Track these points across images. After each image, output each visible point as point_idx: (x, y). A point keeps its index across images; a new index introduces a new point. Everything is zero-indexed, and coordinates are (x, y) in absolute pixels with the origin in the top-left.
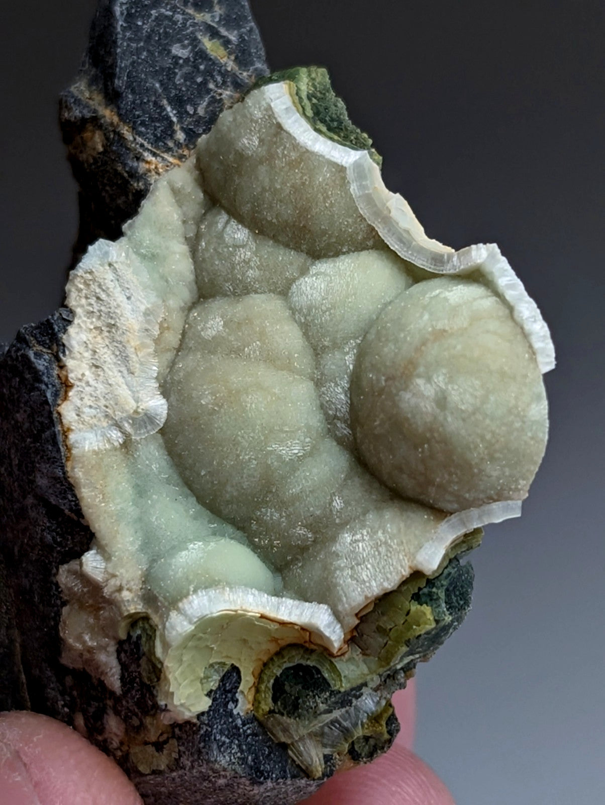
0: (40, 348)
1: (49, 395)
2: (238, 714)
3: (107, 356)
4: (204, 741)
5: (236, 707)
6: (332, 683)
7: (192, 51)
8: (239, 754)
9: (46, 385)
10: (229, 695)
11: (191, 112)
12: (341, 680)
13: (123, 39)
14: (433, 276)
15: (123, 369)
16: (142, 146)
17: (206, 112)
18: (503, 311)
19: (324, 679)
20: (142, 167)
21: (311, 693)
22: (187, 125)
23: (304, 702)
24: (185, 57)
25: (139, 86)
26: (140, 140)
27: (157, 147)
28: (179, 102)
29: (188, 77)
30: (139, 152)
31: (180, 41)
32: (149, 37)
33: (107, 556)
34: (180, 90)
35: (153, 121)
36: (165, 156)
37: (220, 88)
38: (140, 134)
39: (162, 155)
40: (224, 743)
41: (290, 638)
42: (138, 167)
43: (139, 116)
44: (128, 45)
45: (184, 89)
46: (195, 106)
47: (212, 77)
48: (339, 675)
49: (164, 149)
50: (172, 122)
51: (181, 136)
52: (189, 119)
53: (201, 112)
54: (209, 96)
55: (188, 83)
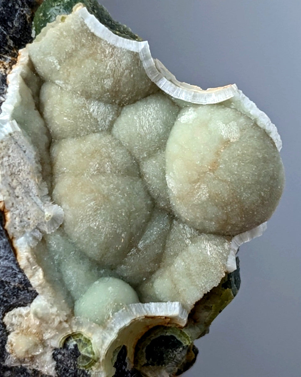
2: (128, 370)
5: (126, 368)
6: (183, 342)
10: (122, 362)
11: (11, 26)
12: (189, 340)
17: (19, 24)
19: (177, 341)
21: (170, 350)
22: (12, 34)
23: (167, 356)
36: (6, 56)
37: (22, 7)
39: (4, 56)
45: (4, 13)
46: (12, 21)
48: (187, 337)
49: (4, 53)
50: (4, 34)
51: (11, 43)
52: (12, 31)
53: (16, 25)
54: (17, 14)
55: (5, 8)
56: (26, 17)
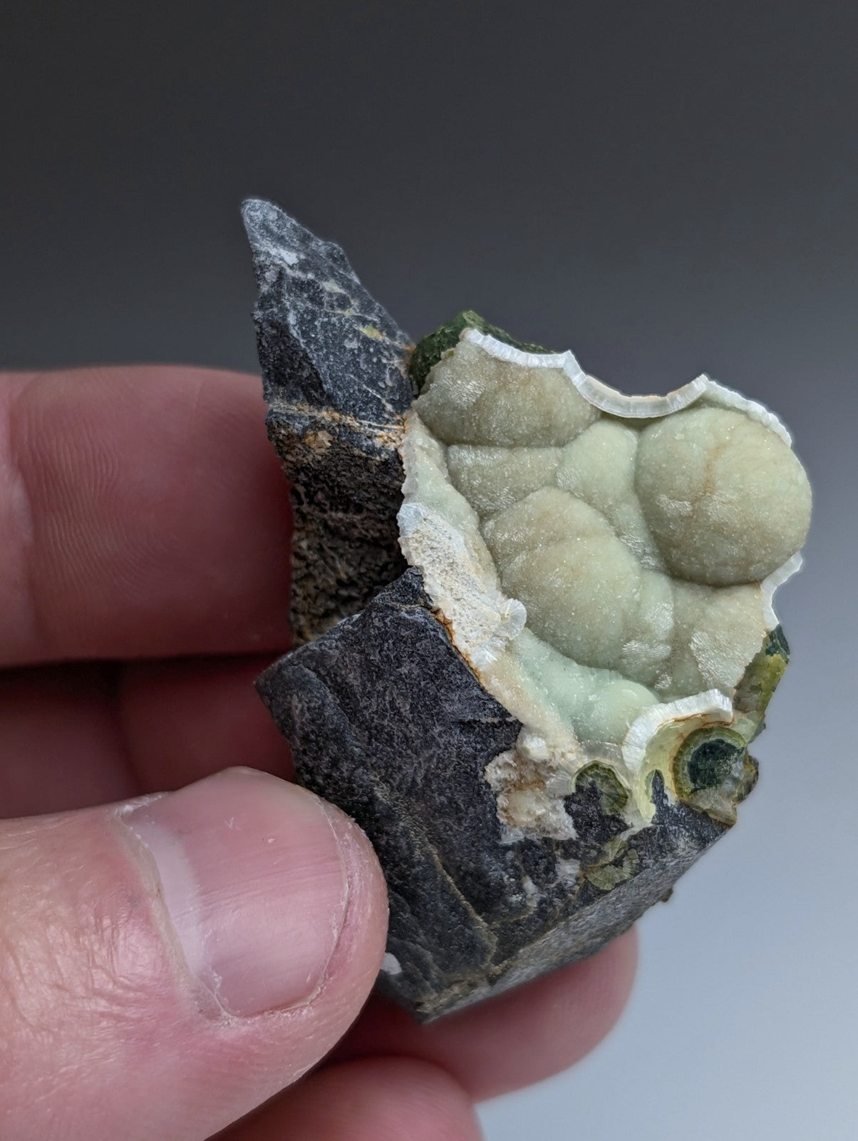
0: (408, 606)
1: (441, 636)
2: (672, 805)
3: (460, 588)
4: (662, 836)
5: (668, 800)
6: (735, 744)
7: (358, 341)
8: (687, 834)
9: (435, 630)
10: (661, 794)
11: (383, 386)
12: (742, 739)
13: (311, 352)
14: (658, 420)
15: (475, 592)
16: (370, 426)
17: (393, 382)
19: (728, 745)
20: (378, 443)
21: (722, 761)
22: (389, 397)
23: (719, 770)
24: (356, 347)
25: (342, 382)
26: (366, 422)
27: (380, 423)
28: (372, 383)
29: (368, 361)
30: (370, 431)
31: (346, 337)
32: (326, 343)
33: (542, 734)
34: (368, 373)
35: (367, 404)
36: (388, 426)
37: (391, 360)
38: (364, 418)
39: (386, 426)
40: (675, 830)
41: (692, 727)
42: (373, 444)
43: (354, 406)
44: (318, 355)
45: (370, 371)
46: (383, 380)
47: (382, 353)
48: (740, 736)
49: (385, 422)
50: (378, 399)
51: (389, 407)
52: (386, 392)
53: (390, 384)
54: (387, 370)
55: (370, 366)
56: (400, 371)
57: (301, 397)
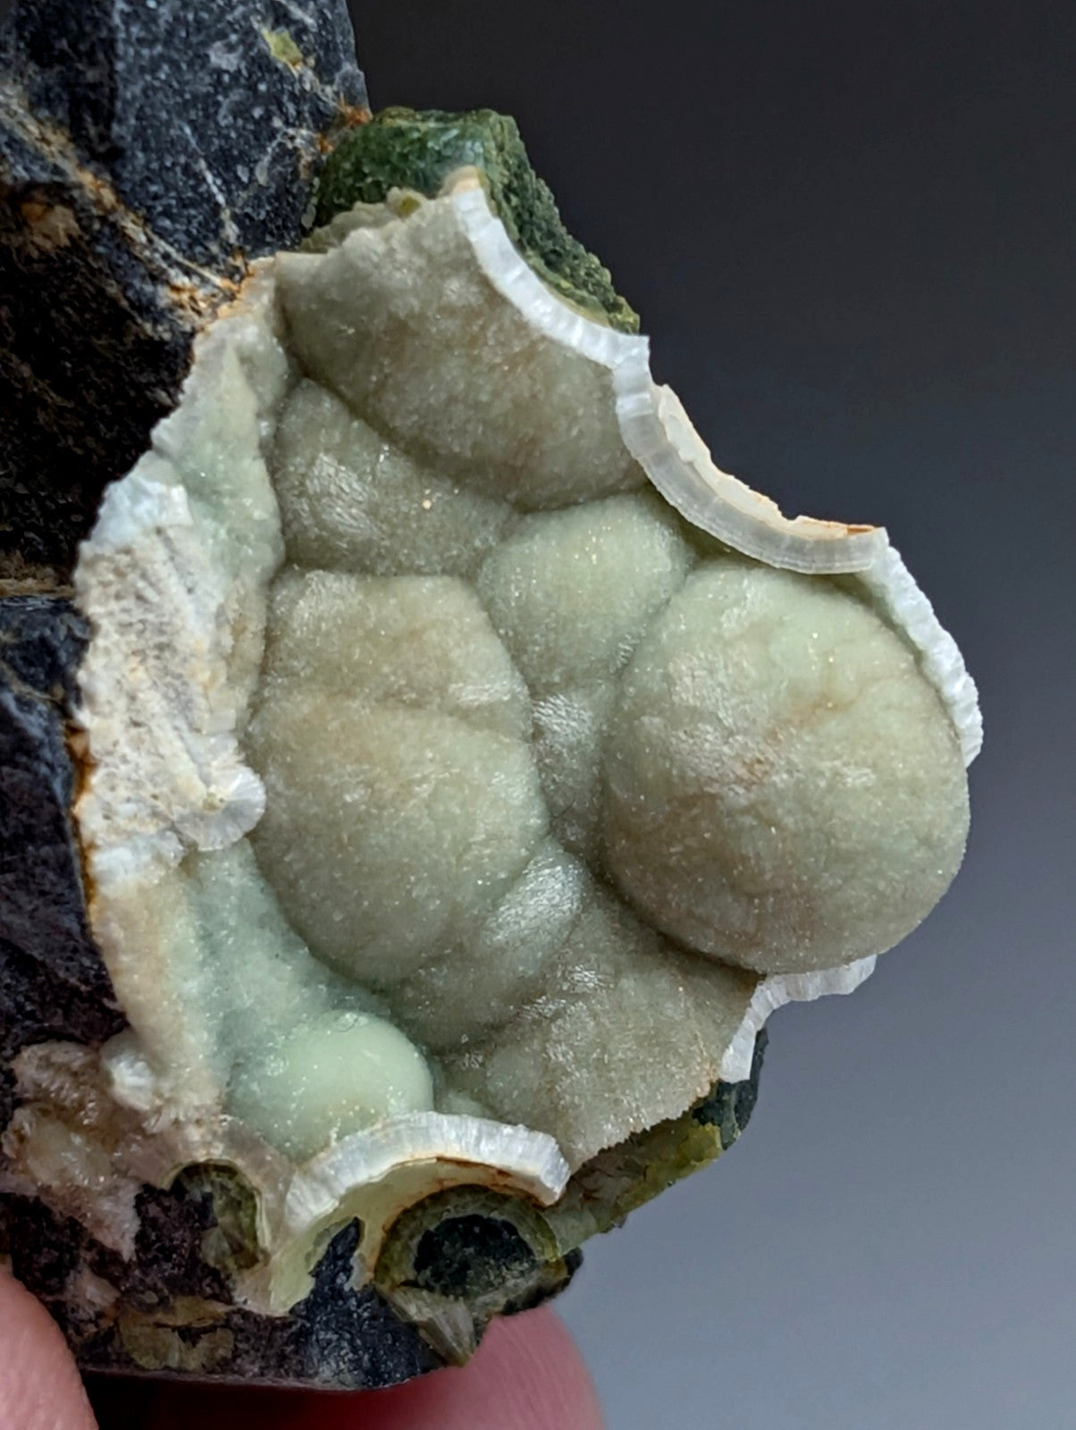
0: (26, 689)
1: (57, 786)
2: (352, 1289)
3: (154, 702)
4: (297, 1342)
5: (348, 1278)
6: (535, 1248)
7: (244, 57)
8: (351, 1355)
9: (51, 766)
10: (340, 1263)
11: (245, 179)
12: (555, 1247)
13: (127, 41)
15: (181, 723)
16: (166, 256)
17: (271, 177)
18: (904, 661)
19: (521, 1241)
20: (165, 296)
21: (492, 1262)
22: (242, 208)
23: (478, 1274)
24: (232, 69)
25: (158, 135)
26: (163, 246)
27: (192, 259)
28: (224, 163)
29: (240, 111)
30: (159, 267)
31: (222, 35)
32: (171, 33)
33: (158, 1066)
34: (227, 137)
35: (185, 206)
36: (206, 273)
37: (293, 126)
38: (163, 234)
39: (201, 271)
40: (329, 1342)
41: (466, 1177)
42: (154, 294)
43: (156, 197)
44: (138, 54)
45: (233, 135)
46: (251, 165)
47: (280, 105)
48: (552, 1238)
49: (203, 260)
50: (217, 204)
51: (231, 231)
52: (244, 195)
53: (262, 178)
54: (274, 144)
55: (240, 122)
56: (299, 158)
57: (61, 114)
